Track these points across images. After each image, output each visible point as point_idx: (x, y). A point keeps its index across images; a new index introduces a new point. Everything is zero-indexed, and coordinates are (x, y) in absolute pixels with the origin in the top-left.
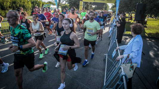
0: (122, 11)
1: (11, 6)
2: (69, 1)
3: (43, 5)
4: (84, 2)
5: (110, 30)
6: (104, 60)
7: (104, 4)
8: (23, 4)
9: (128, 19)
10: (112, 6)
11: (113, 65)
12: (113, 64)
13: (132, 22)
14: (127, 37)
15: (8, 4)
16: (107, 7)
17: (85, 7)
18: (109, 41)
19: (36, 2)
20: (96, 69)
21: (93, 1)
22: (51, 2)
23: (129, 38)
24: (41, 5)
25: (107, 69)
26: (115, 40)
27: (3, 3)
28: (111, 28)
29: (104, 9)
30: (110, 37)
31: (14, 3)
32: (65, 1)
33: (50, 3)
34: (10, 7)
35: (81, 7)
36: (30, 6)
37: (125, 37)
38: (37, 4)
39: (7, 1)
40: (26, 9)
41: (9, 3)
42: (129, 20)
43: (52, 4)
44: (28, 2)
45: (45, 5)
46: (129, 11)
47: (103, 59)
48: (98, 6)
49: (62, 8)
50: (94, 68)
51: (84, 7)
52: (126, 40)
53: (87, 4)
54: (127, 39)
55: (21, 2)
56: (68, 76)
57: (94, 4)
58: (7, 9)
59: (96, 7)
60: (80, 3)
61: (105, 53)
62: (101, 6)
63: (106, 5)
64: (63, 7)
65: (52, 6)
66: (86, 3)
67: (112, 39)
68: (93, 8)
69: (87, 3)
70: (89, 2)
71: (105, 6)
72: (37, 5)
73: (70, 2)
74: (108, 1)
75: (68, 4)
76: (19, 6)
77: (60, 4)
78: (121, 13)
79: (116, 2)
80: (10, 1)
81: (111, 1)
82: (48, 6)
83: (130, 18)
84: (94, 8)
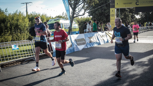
36: (27, 25)
40: (20, 30)
49: (79, 25)
55: (13, 19)
64: (82, 22)
66: (121, 11)
76: (11, 26)
77: (75, 16)
84: (139, 19)
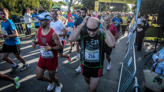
0: (144, 13)
1: (16, 6)
2: (82, 1)
3: (53, 5)
4: (100, 2)
5: (129, 35)
6: (119, 70)
7: (123, 5)
8: (30, 4)
9: (151, 22)
10: (132, 7)
11: (130, 76)
12: (130, 74)
13: (155, 26)
14: (149, 44)
15: (14, 4)
16: (127, 8)
17: (102, 8)
18: (127, 48)
19: (46, 2)
20: (109, 79)
21: (110, 2)
22: (63, 2)
23: (151, 44)
24: (51, 5)
25: (121, 80)
26: (133, 47)
27: (8, 3)
28: (130, 32)
29: (124, 10)
30: (128, 43)
31: (21, 2)
32: (77, 1)
33: (61, 3)
34: (15, 8)
35: (96, 8)
37: (146, 43)
38: (46, 4)
39: (12, 1)
41: (14, 2)
42: (152, 24)
43: (64, 4)
44: (36, 2)
45: (55, 5)
46: (152, 13)
47: (118, 68)
48: (116, 7)
50: (107, 79)
51: (99, 8)
52: (147, 47)
53: (104, 5)
54: (148, 45)
56: (76, 86)
57: (112, 4)
58: (12, 10)
59: (114, 8)
60: (95, 3)
61: (121, 62)
62: (120, 7)
63: (126, 6)
65: (63, 7)
67: (130, 45)
68: (111, 9)
69: (104, 3)
70: (105, 2)
71: (124, 7)
72: (46, 6)
73: (84, 2)
74: (127, 1)
75: (82, 4)
78: (142, 16)
79: (137, 2)
80: (15, 1)
81: (131, 1)
82: (58, 7)
83: (153, 21)
